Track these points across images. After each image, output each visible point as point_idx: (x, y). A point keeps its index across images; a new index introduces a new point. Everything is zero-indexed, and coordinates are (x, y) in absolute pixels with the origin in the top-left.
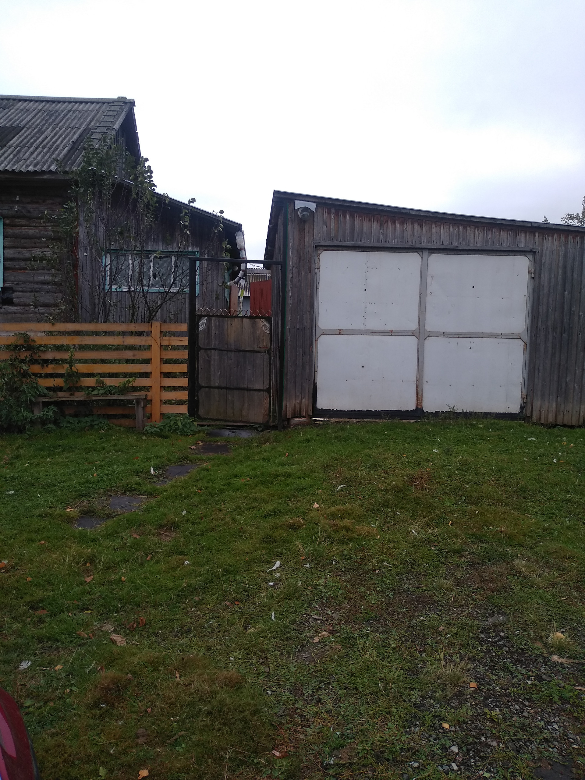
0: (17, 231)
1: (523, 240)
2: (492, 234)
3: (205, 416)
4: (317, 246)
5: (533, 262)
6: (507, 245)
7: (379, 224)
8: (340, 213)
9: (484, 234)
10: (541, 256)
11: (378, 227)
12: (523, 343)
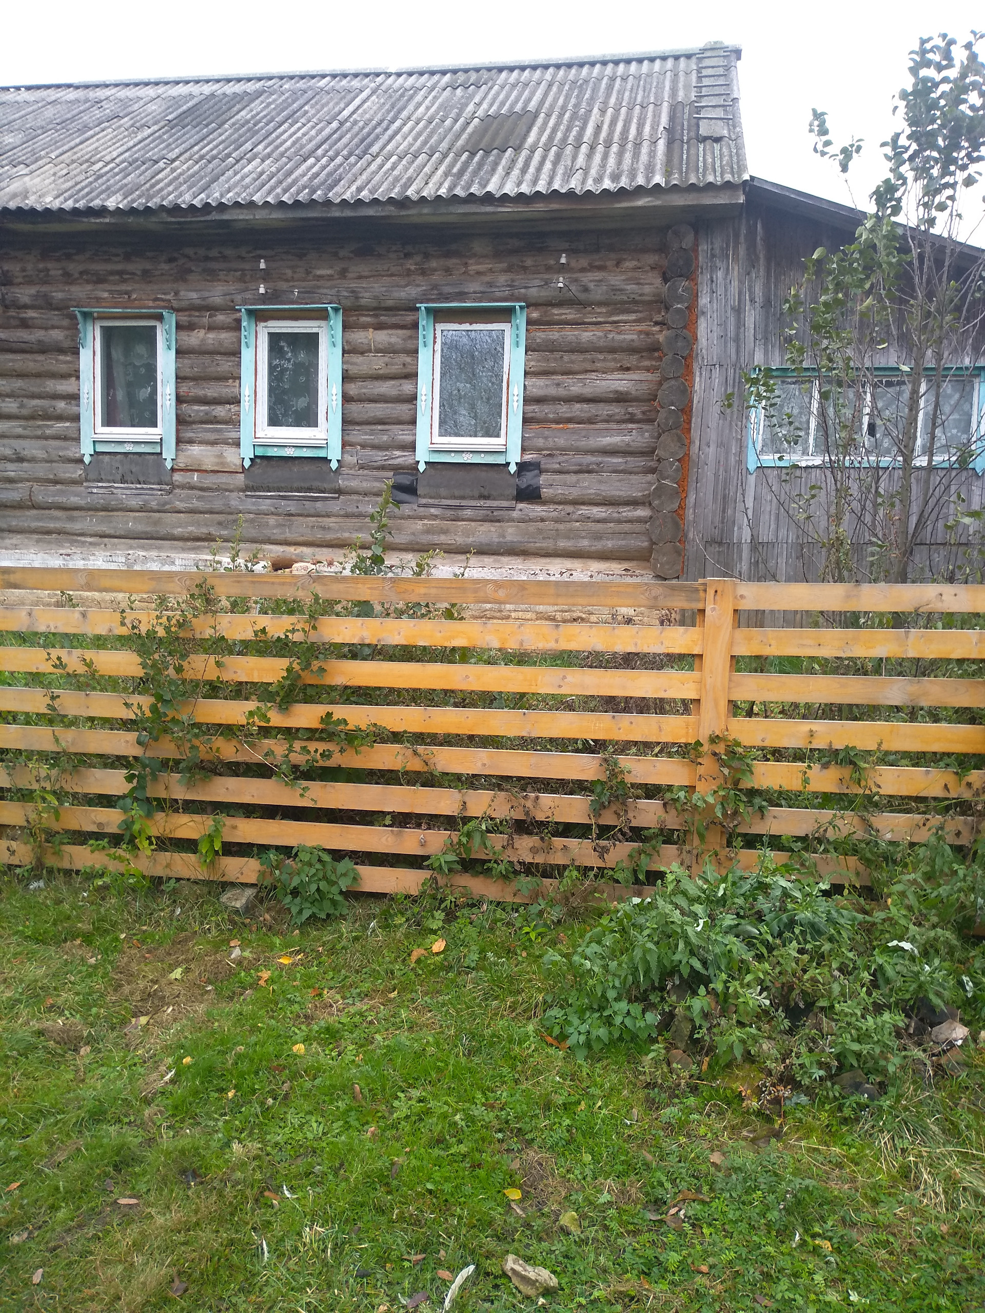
0: (554, 334)
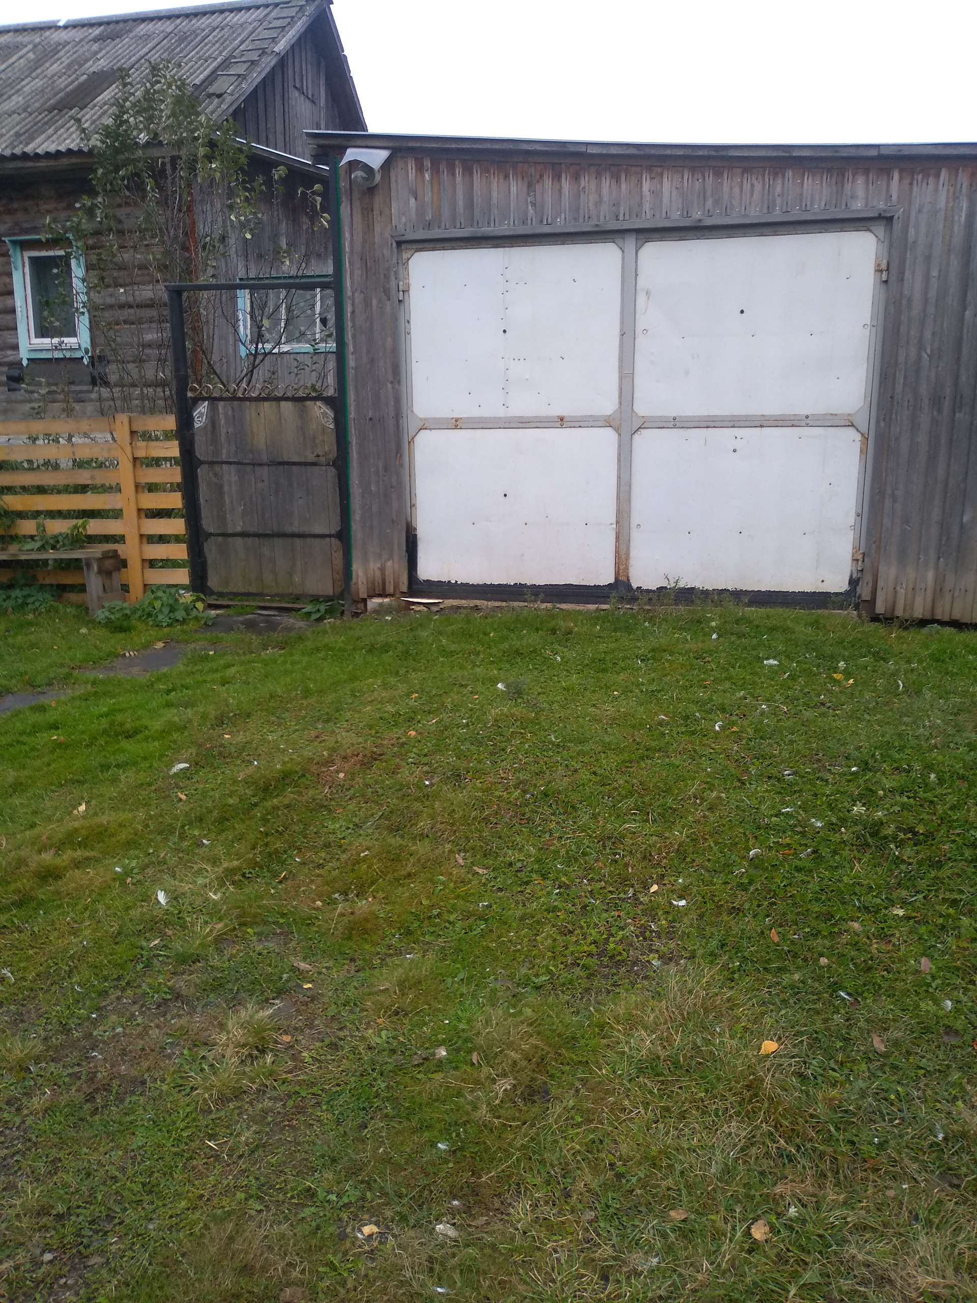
1: (860, 192)
2: (783, 184)
3: (221, 590)
4: (399, 244)
5: (886, 244)
6: (819, 207)
7: (526, 184)
8: (443, 167)
9: (764, 185)
10: (906, 228)
11: (525, 190)
12: (858, 437)
